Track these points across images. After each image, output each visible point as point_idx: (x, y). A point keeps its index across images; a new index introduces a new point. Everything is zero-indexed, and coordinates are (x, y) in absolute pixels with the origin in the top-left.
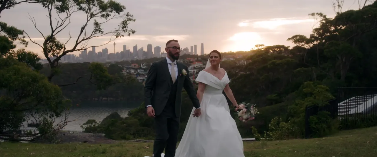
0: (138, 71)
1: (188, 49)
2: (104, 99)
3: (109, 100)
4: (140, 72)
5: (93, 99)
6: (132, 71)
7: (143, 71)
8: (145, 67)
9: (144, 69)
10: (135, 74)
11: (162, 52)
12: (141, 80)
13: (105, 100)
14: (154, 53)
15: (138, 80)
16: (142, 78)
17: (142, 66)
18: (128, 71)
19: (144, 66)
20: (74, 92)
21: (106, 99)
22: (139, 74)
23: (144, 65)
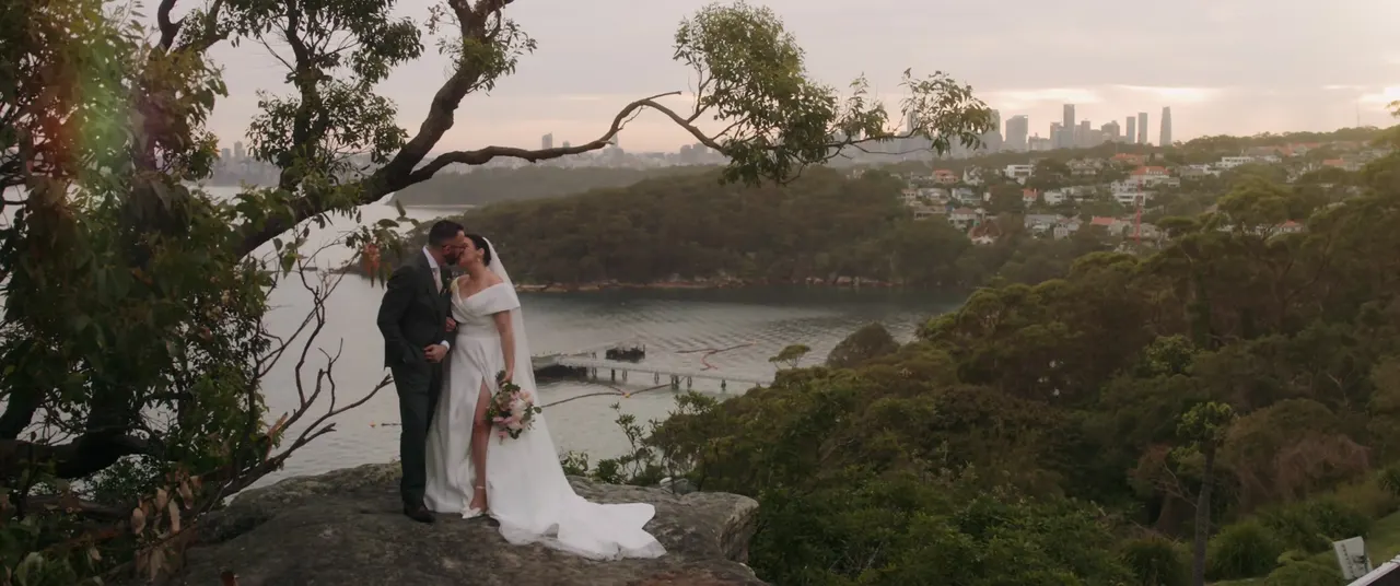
0: (954, 192)
1: (1118, 127)
2: (841, 279)
3: (857, 284)
4: (959, 197)
5: (809, 279)
6: (935, 193)
7: (969, 193)
8: (975, 182)
9: (974, 188)
10: (943, 202)
11: (1033, 135)
12: (961, 222)
13: (844, 284)
14: (1004, 139)
15: (952, 222)
16: (965, 217)
17: (965, 178)
18: (920, 193)
19: (972, 178)
20: (752, 255)
21: (848, 280)
22: (955, 204)
23: (972, 174)
